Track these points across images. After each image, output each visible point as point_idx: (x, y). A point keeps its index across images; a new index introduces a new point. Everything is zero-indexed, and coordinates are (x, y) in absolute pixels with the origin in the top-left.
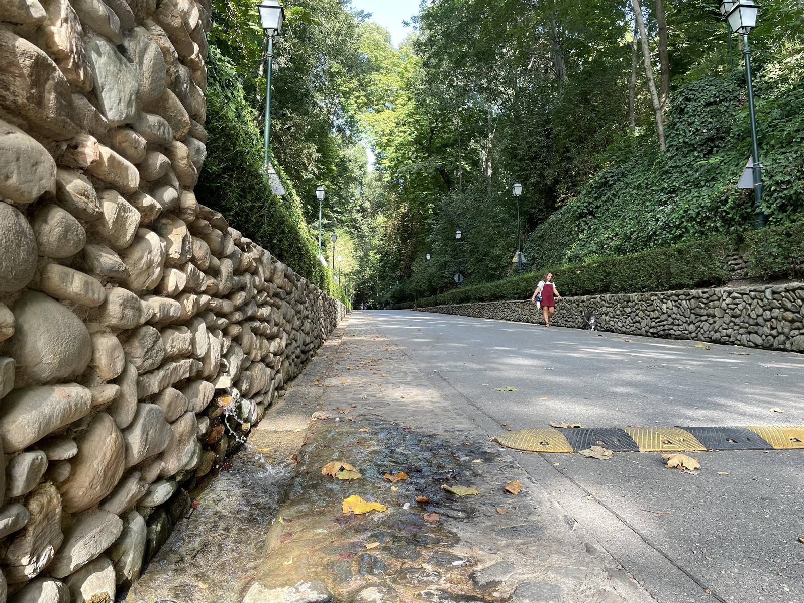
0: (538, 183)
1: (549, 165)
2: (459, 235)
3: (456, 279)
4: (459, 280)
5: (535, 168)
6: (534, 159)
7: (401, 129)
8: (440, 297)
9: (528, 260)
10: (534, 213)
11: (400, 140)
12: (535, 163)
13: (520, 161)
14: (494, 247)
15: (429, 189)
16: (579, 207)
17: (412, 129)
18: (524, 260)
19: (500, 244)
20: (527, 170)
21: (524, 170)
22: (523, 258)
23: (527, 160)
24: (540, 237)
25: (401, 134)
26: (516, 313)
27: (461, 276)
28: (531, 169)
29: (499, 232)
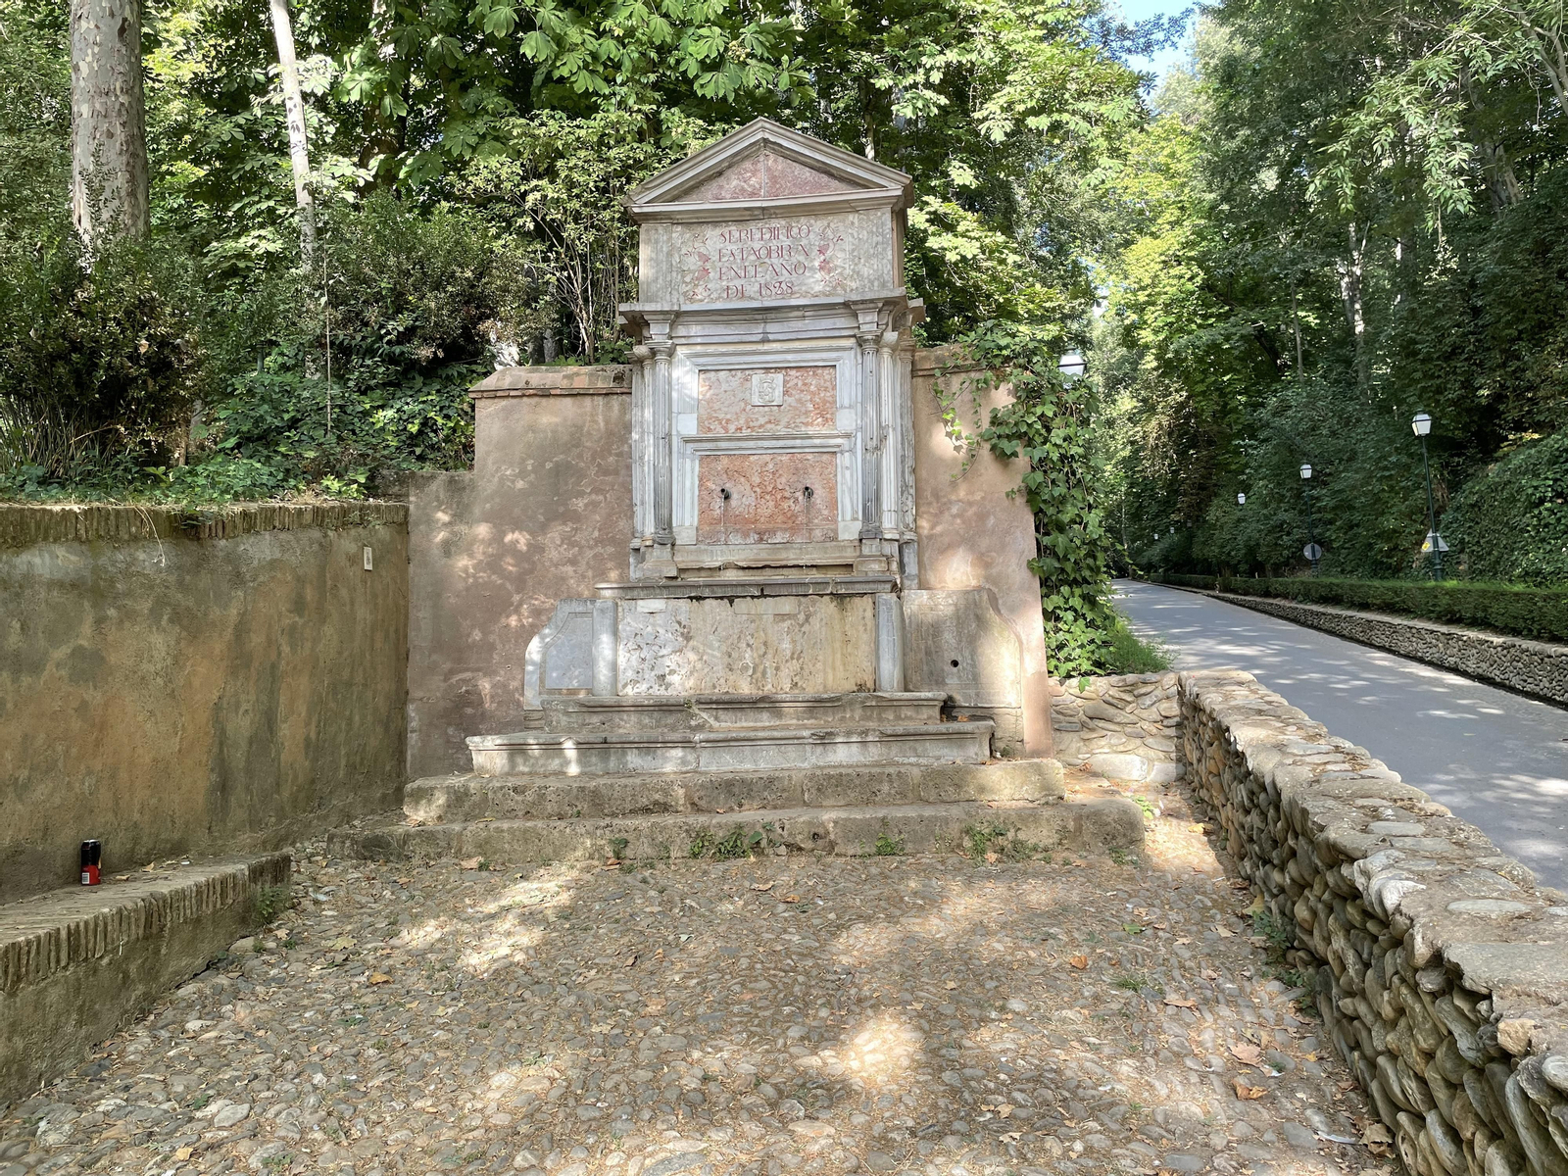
0: (1462, 397)
1: (1481, 365)
2: (1306, 473)
3: (1307, 553)
4: (1314, 555)
5: (1455, 373)
6: (1448, 357)
7: (1173, 272)
8: (1276, 583)
9: (1453, 545)
10: (1458, 464)
11: (1171, 290)
12: (1453, 364)
13: (1423, 361)
14: (1383, 513)
15: (1235, 371)
16: (1536, 488)
17: (1195, 269)
18: (1443, 546)
19: (1395, 509)
20: (1439, 377)
21: (1432, 377)
22: (1441, 542)
23: (1438, 358)
24: (1473, 506)
25: (1175, 281)
26: (1434, 650)
27: (1317, 547)
28: (1447, 374)
29: (1392, 488)
